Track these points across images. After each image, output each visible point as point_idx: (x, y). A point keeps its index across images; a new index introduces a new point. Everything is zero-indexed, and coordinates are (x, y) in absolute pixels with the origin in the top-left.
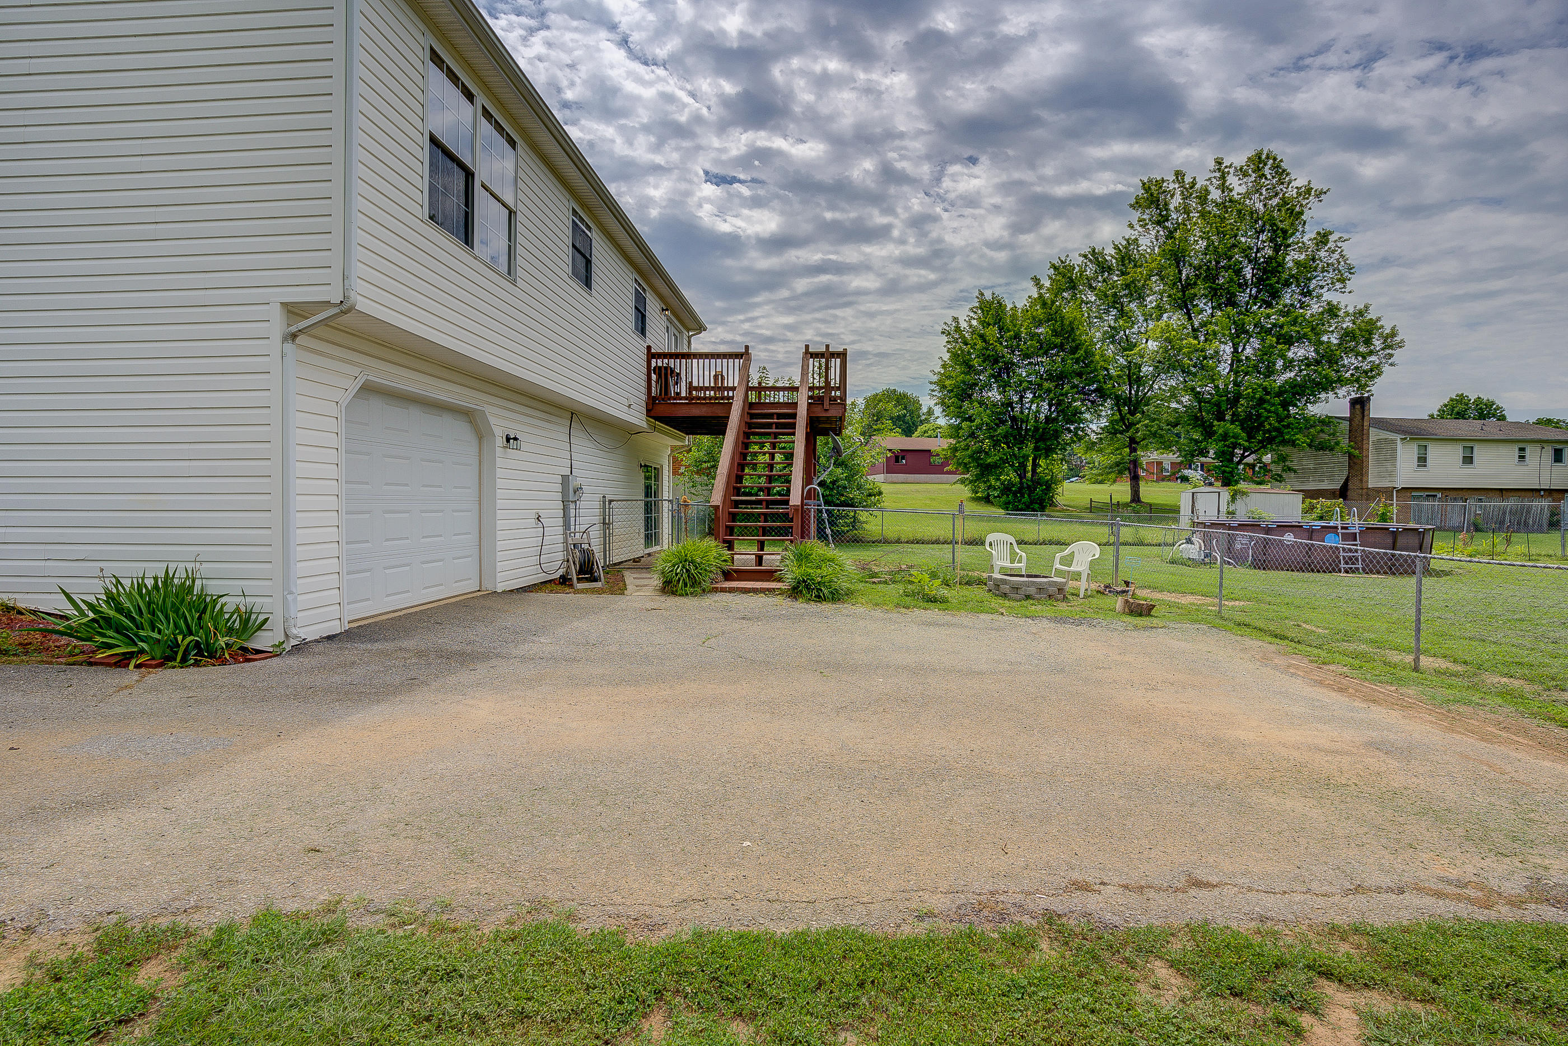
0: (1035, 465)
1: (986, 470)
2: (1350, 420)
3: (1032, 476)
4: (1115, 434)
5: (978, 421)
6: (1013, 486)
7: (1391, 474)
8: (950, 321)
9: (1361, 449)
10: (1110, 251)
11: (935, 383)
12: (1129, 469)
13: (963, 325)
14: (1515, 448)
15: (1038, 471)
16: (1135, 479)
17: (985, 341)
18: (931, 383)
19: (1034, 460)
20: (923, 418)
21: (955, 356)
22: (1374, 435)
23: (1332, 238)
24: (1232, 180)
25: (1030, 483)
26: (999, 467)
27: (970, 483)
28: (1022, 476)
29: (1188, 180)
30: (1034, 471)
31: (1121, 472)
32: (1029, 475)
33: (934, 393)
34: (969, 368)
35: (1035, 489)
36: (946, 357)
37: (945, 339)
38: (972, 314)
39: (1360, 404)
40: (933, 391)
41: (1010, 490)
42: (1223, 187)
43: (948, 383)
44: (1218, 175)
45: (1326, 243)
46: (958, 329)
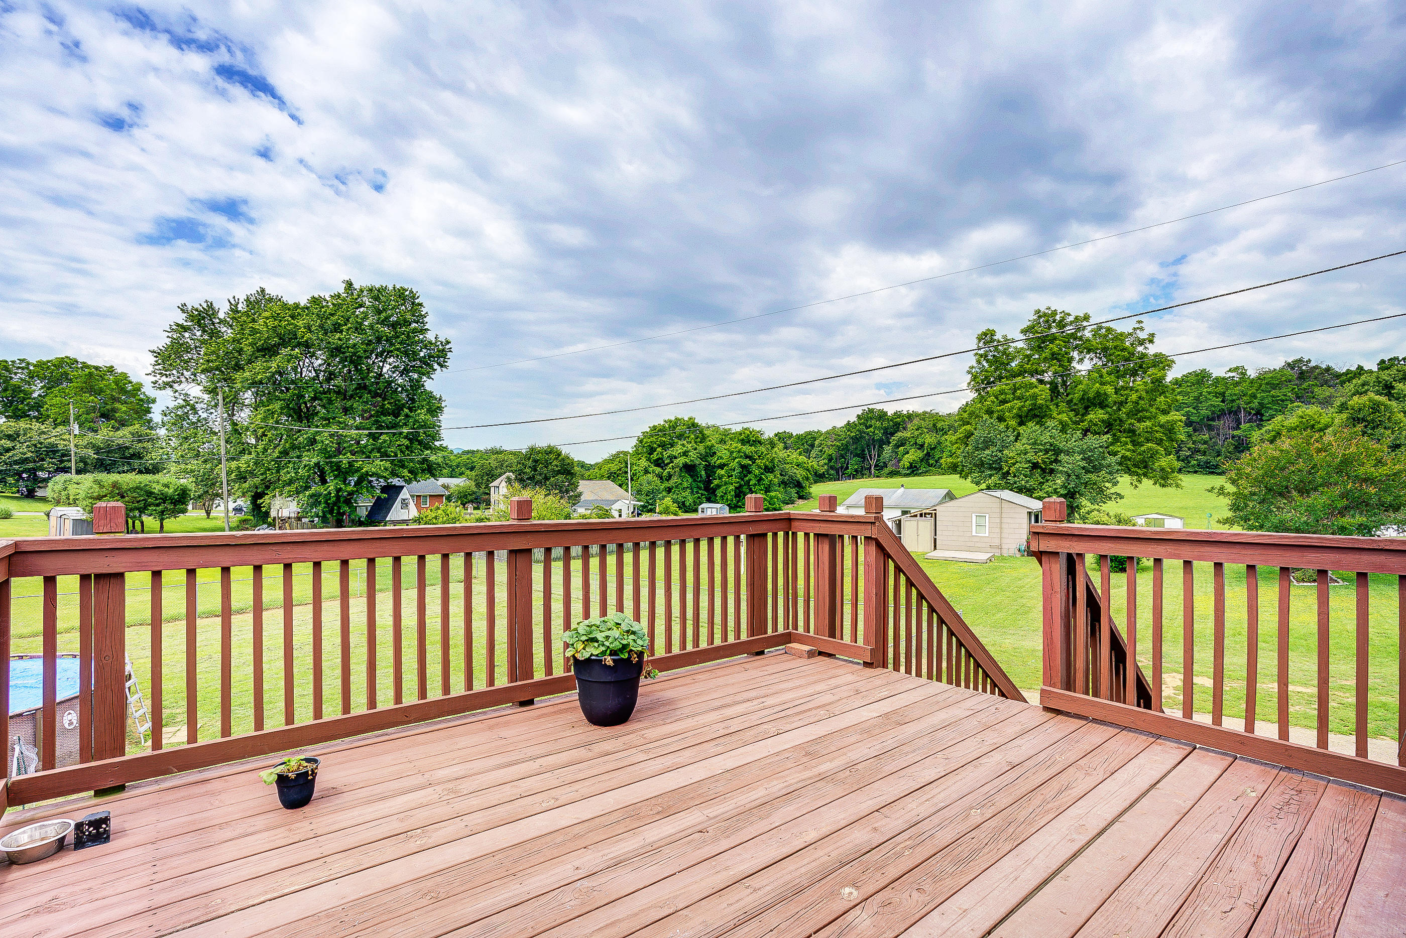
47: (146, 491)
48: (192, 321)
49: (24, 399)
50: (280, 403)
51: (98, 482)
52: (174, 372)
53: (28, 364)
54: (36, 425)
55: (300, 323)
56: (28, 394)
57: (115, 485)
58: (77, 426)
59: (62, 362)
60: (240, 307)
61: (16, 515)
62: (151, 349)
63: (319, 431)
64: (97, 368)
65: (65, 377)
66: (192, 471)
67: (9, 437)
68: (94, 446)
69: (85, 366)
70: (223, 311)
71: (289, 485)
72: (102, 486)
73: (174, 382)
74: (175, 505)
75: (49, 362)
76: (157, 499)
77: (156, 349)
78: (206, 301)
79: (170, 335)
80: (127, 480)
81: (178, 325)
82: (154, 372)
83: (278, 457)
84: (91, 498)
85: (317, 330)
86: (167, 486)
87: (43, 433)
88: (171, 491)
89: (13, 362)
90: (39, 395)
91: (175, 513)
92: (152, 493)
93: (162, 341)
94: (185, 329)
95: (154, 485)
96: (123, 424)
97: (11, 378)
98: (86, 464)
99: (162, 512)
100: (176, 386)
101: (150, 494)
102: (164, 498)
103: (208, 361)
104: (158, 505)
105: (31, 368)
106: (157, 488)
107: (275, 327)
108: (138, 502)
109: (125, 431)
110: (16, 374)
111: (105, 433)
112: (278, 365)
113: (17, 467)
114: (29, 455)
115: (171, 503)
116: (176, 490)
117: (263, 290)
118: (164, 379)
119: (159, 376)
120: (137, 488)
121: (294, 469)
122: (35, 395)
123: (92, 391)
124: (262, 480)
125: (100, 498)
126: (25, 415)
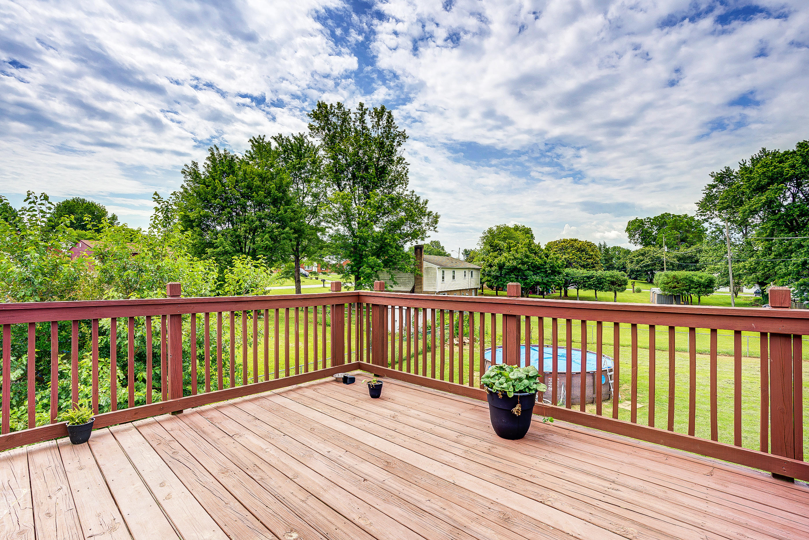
2: (415, 257)
7: (434, 285)
9: (420, 271)
14: (464, 271)
22: (425, 265)
23: (404, 162)
39: (419, 249)
42: (362, 121)
44: (360, 112)
47: (690, 281)
48: (717, 181)
49: (649, 236)
50: (772, 222)
51: (666, 275)
52: (708, 212)
53: (650, 219)
54: (652, 248)
55: (786, 165)
56: (650, 233)
57: (674, 277)
58: (666, 247)
59: (663, 216)
60: (747, 165)
61: (643, 291)
62: (696, 202)
63: (805, 239)
64: (679, 216)
65: (665, 224)
66: (718, 269)
67: (643, 255)
68: (677, 257)
69: (674, 216)
70: (736, 169)
71: (782, 278)
72: (668, 278)
73: (708, 218)
74: (706, 289)
75: (658, 217)
76: (696, 285)
77: (698, 202)
78: (725, 167)
79: (705, 192)
80: (680, 274)
81: (709, 185)
82: (697, 214)
83: (774, 259)
84: (664, 283)
85: (800, 166)
86: (701, 278)
87: (656, 252)
88: (703, 280)
89: (645, 219)
90: (655, 234)
91: (707, 293)
92: (693, 281)
93: (701, 197)
94: (714, 186)
95: (694, 277)
96: (692, 244)
97: (644, 227)
98: (673, 266)
99: (699, 292)
100: (710, 220)
101: (692, 282)
102: (699, 285)
103: (722, 203)
104: (696, 288)
105: (652, 221)
106: (696, 279)
107: (765, 172)
108: (686, 286)
109: (693, 248)
110: (646, 225)
111: (683, 250)
112: (767, 197)
113: (645, 269)
114: (649, 262)
115: (704, 287)
116: (706, 280)
117: (764, 150)
118: (703, 217)
119: (700, 216)
120: (685, 279)
121: (785, 266)
122: (654, 234)
123: (676, 228)
124: (762, 274)
125: (667, 283)
126: (650, 244)
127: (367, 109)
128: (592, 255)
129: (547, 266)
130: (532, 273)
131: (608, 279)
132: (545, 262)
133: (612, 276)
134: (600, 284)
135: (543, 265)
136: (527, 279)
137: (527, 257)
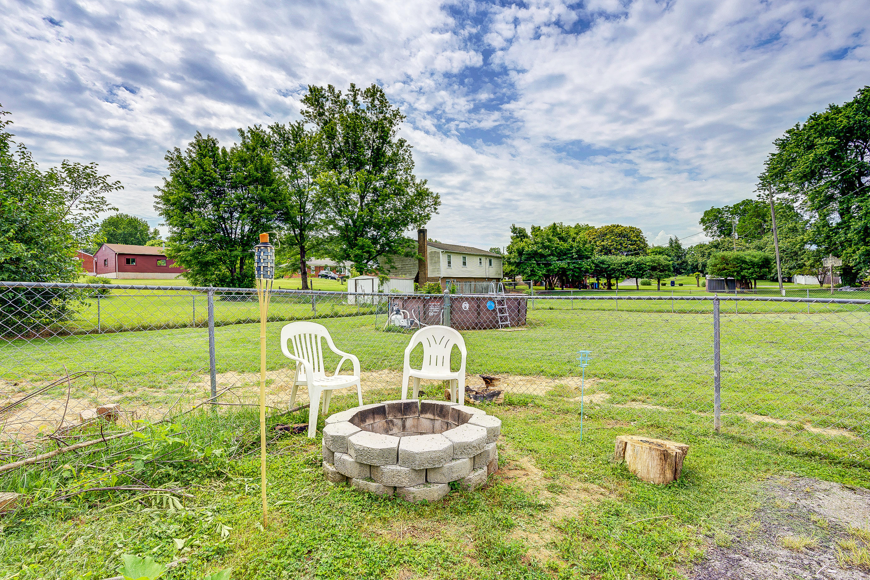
0: (242, 263)
1: (205, 266)
2: (418, 242)
3: (241, 271)
4: (292, 245)
5: (197, 228)
6: (227, 278)
7: (439, 270)
8: (172, 150)
9: (424, 256)
10: (288, 127)
11: (159, 197)
12: (300, 268)
13: (184, 155)
14: (478, 258)
15: (245, 267)
16: (304, 274)
17: (202, 168)
18: (156, 197)
19: (242, 259)
20: (151, 236)
21: (176, 176)
22: (429, 249)
23: (406, 144)
24: (360, 99)
25: (239, 276)
26: (215, 264)
27: (191, 277)
28: (232, 271)
29: (337, 92)
30: (241, 268)
31: (295, 270)
32: (238, 270)
33: (159, 206)
34: (189, 187)
35: (243, 280)
36: (170, 179)
37: (168, 163)
38: (191, 148)
39: (422, 233)
40: (158, 203)
41: (224, 281)
42: (355, 103)
43: (171, 198)
44: (352, 93)
45: (402, 146)
46: (179, 157)
47: (742, 261)
51: (714, 256)
54: (727, 239)
65: (746, 212)
72: (716, 259)
74: (761, 269)
76: (749, 265)
84: (712, 266)
86: (755, 257)
88: (757, 259)
92: (746, 261)
95: (747, 257)
97: (722, 217)
102: (753, 265)
108: (737, 267)
110: (724, 214)
115: (758, 267)
120: (736, 259)
123: (759, 216)
125: (715, 265)
127: (359, 90)
128: (636, 241)
129: (574, 250)
130: (556, 258)
131: (648, 264)
132: (572, 247)
133: (653, 261)
134: (640, 270)
135: (570, 250)
136: (551, 265)
137: (550, 240)
